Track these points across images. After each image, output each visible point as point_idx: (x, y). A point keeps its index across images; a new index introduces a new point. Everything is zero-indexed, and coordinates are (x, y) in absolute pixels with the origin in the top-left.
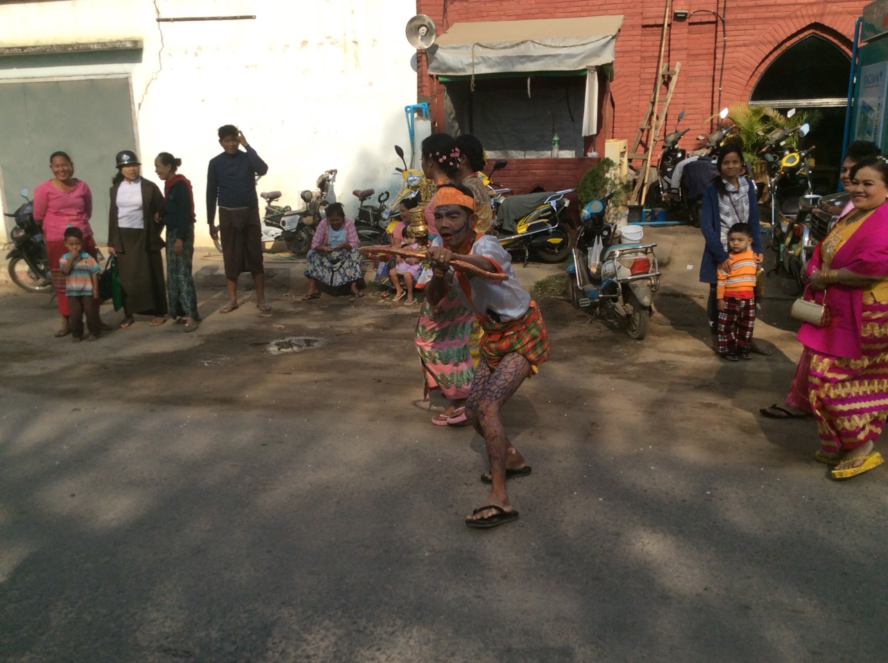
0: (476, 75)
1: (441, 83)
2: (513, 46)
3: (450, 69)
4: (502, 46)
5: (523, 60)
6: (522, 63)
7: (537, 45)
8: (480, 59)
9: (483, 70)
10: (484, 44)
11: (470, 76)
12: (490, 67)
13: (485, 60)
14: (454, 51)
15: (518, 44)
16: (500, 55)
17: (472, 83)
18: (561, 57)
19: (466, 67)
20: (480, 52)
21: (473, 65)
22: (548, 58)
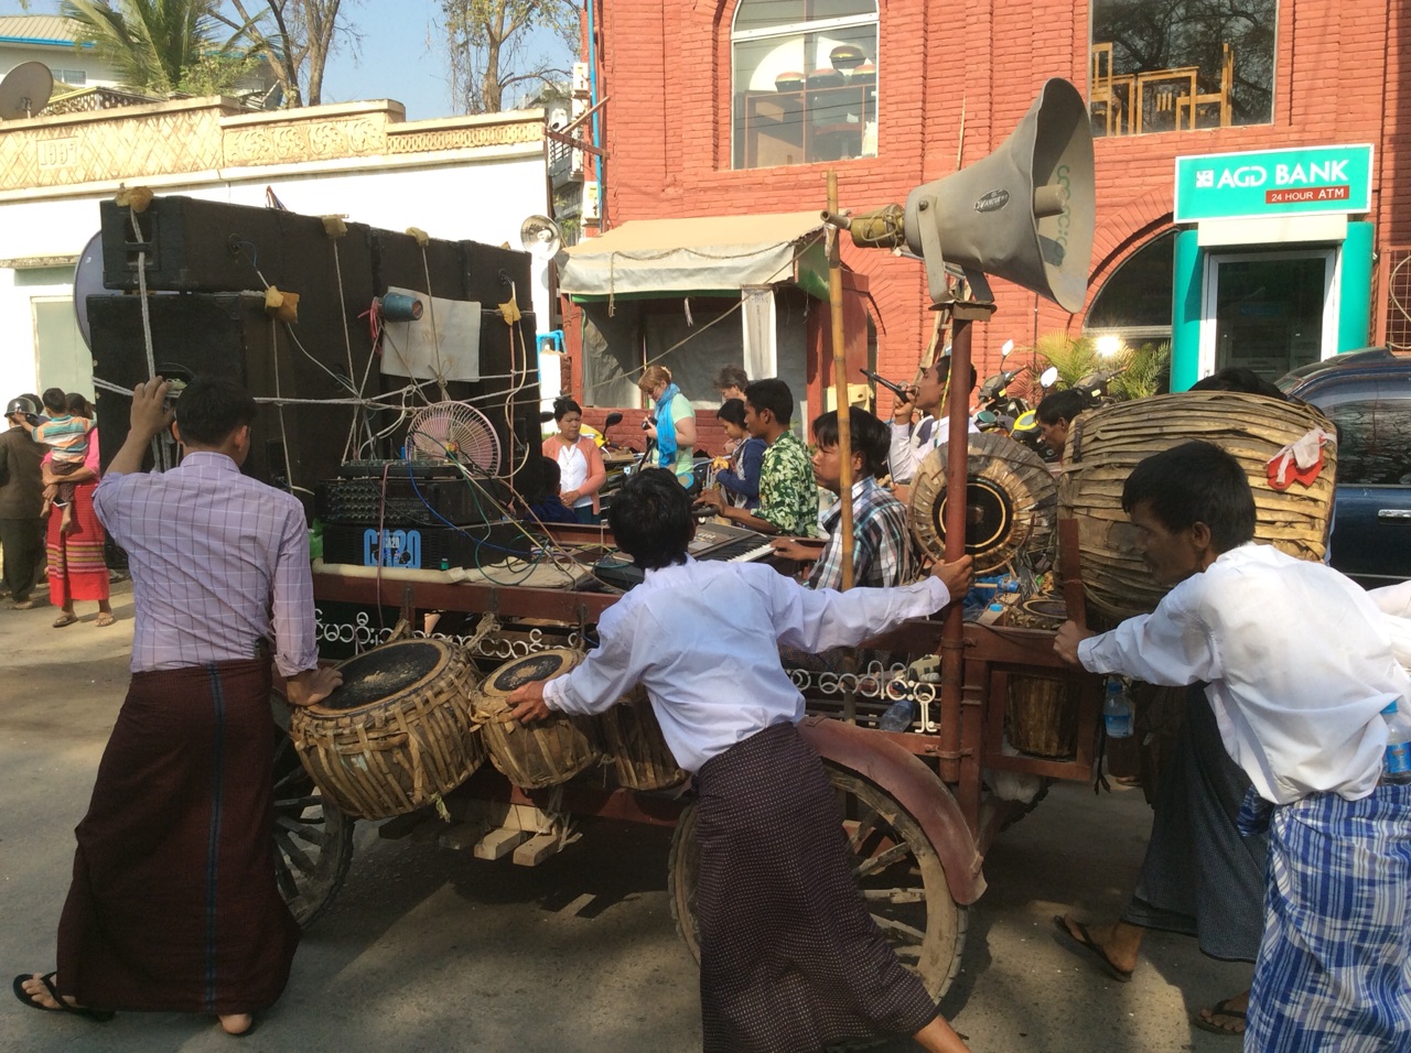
0: (615, 295)
1: (577, 304)
2: (661, 257)
3: (583, 286)
4: (648, 256)
5: (675, 275)
6: (674, 279)
7: (692, 255)
8: (622, 274)
9: (625, 287)
10: (626, 254)
11: (608, 296)
12: (635, 283)
13: (627, 275)
14: (589, 261)
15: (668, 254)
16: (646, 268)
17: (611, 305)
18: (722, 271)
19: (603, 283)
20: (621, 263)
21: (612, 281)
22: (706, 272)
